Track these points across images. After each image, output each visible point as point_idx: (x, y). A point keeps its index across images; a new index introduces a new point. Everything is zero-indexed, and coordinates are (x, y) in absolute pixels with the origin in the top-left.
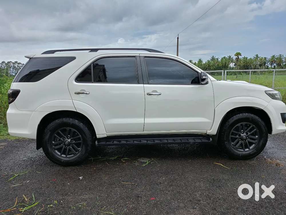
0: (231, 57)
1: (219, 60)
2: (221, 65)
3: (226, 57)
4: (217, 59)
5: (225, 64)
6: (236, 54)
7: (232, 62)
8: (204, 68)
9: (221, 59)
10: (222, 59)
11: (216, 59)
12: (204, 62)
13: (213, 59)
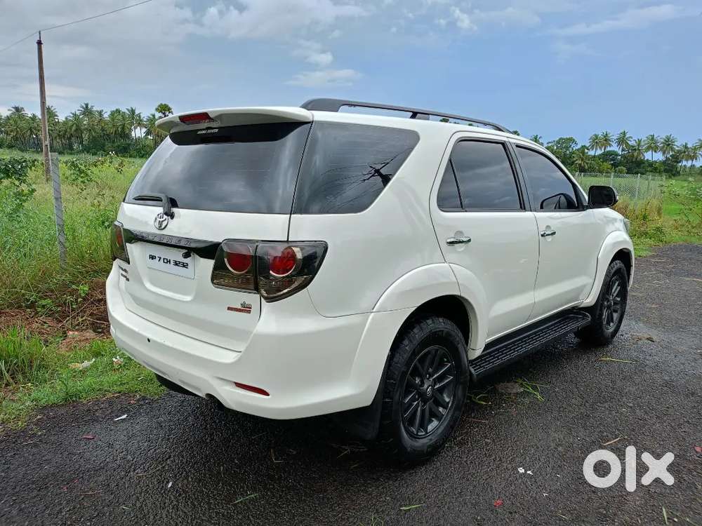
0: (137, 112)
1: (106, 116)
2: (113, 130)
3: (123, 109)
4: (100, 113)
5: (123, 128)
6: (159, 106)
7: (139, 124)
8: (65, 134)
9: (109, 113)
10: (113, 114)
11: (97, 111)
12: (61, 118)
13: (87, 111)
